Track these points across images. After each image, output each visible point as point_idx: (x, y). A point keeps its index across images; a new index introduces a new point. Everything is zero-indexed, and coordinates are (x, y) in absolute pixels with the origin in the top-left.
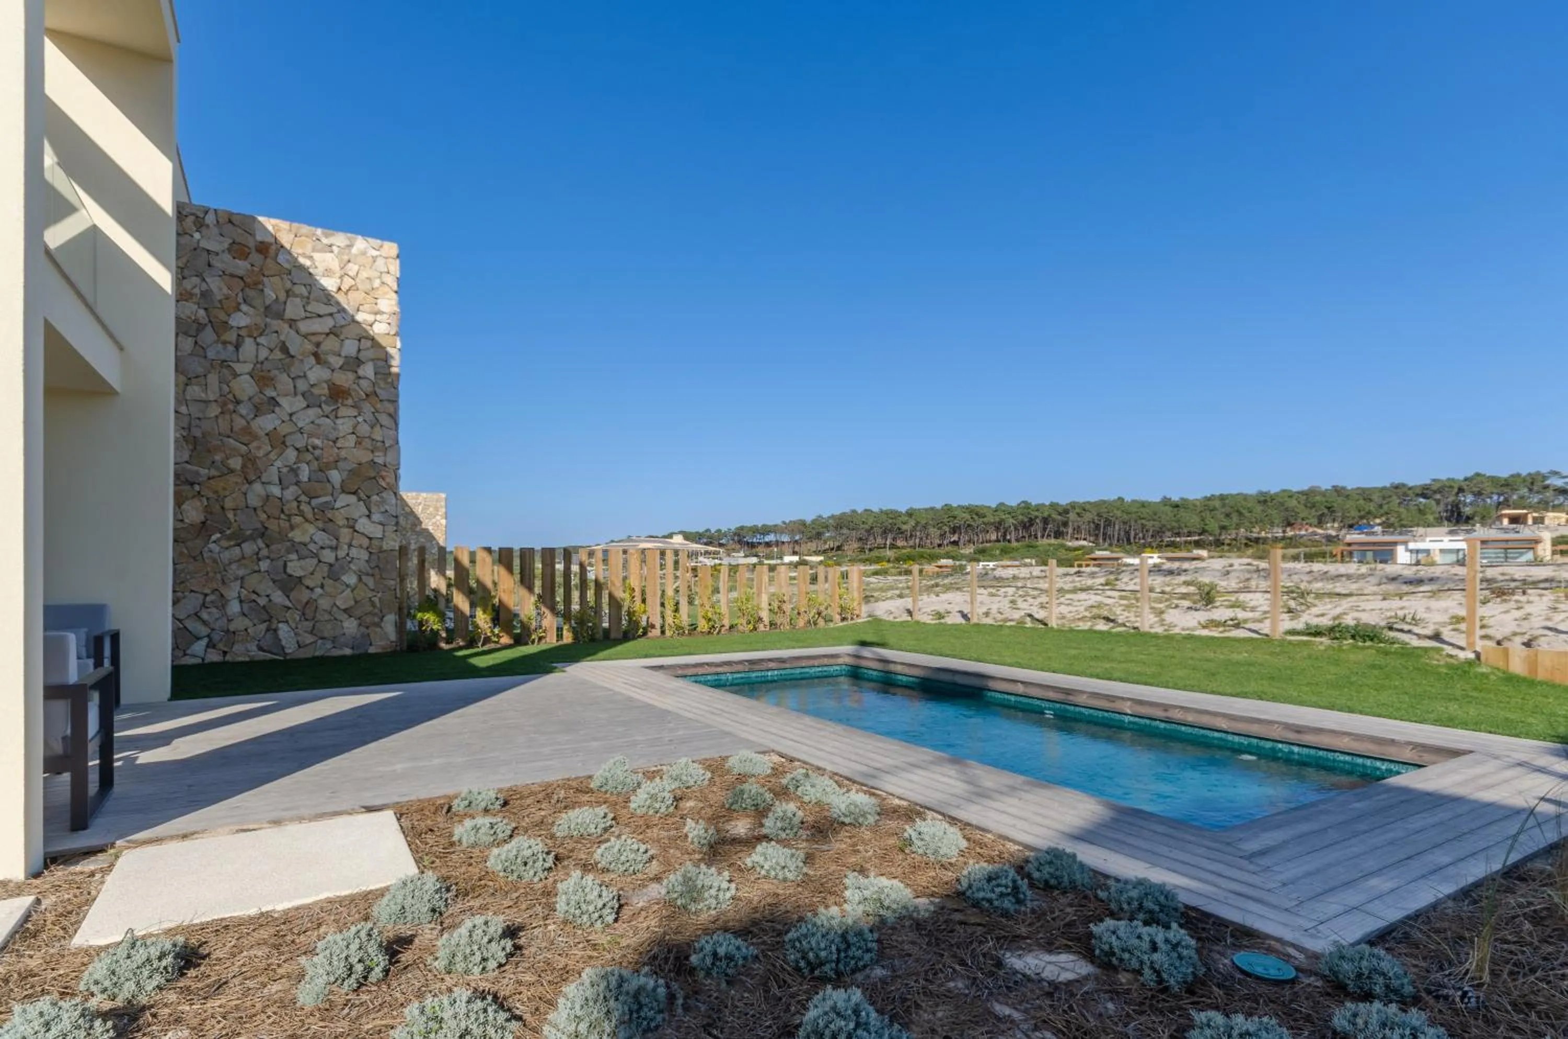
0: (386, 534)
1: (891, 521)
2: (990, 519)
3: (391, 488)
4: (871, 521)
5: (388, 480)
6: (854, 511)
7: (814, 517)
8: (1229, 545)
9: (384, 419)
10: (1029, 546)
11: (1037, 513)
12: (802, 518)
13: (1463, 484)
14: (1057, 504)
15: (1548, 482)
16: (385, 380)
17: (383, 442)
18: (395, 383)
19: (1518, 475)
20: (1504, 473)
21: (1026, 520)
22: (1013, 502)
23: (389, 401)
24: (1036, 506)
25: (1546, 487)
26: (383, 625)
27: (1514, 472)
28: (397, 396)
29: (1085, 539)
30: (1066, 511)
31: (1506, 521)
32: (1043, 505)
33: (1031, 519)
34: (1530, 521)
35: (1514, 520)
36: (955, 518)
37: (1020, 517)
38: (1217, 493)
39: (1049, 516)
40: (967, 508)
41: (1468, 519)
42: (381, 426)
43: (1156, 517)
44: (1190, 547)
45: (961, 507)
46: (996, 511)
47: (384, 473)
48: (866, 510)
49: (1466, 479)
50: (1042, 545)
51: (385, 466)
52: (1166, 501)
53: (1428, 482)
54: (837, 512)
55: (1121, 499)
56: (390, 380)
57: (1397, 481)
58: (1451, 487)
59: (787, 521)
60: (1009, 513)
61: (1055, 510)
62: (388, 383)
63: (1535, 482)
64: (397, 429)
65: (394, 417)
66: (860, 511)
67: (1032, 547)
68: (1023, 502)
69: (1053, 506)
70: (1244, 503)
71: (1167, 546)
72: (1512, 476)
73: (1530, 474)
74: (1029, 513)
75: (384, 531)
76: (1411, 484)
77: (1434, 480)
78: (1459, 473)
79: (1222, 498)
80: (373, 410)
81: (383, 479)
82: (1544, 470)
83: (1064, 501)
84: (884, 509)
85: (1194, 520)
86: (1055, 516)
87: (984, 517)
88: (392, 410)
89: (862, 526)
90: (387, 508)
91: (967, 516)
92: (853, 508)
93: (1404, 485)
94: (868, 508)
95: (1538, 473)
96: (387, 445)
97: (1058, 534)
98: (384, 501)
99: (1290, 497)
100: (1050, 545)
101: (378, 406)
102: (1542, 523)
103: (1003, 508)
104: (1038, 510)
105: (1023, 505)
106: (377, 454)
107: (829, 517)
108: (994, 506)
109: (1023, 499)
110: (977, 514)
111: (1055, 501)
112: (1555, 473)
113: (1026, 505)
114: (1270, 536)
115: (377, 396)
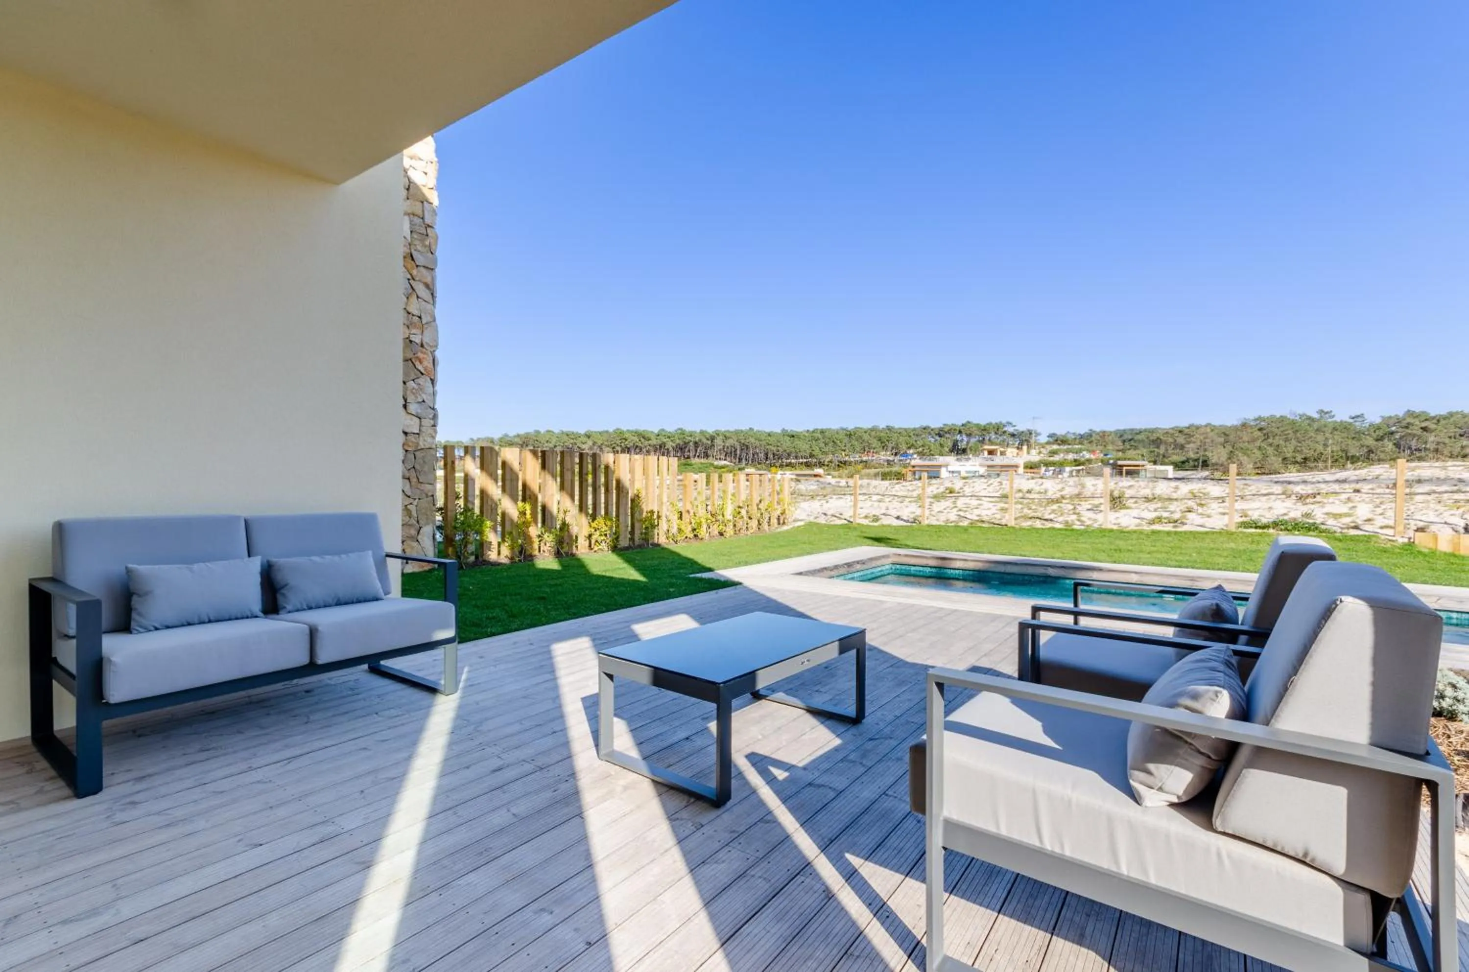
0: (423, 429)
1: (572, 441)
2: (654, 442)
3: (428, 375)
4: (554, 441)
5: (425, 363)
6: (538, 432)
7: (500, 436)
8: (828, 466)
9: (421, 289)
10: (685, 465)
11: (690, 438)
12: (490, 436)
13: (962, 428)
14: (706, 432)
15: (1005, 429)
16: (422, 241)
17: (420, 317)
18: (433, 247)
19: (991, 424)
20: (983, 423)
21: (682, 443)
22: (671, 428)
23: (426, 268)
24: (690, 432)
25: (1004, 432)
26: (419, 537)
27: (988, 422)
28: (435, 262)
29: (725, 460)
30: (712, 439)
31: (986, 453)
32: (695, 432)
33: (685, 443)
34: (999, 453)
35: (991, 452)
36: (626, 440)
37: (678, 441)
38: (820, 427)
39: (700, 440)
40: (636, 433)
41: (964, 451)
42: (418, 297)
43: (779, 444)
44: (801, 467)
45: (628, 431)
46: (658, 435)
47: (420, 355)
48: (549, 431)
49: (963, 425)
50: (695, 464)
51: (422, 346)
52: (785, 433)
53: (942, 426)
54: (522, 432)
55: (751, 429)
56: (427, 243)
57: (925, 425)
58: (955, 430)
59: (475, 438)
60: (669, 437)
61: (705, 436)
62: (426, 246)
63: (998, 429)
64: (434, 304)
65: (430, 288)
66: (542, 431)
67: (688, 465)
68: (679, 429)
69: (702, 432)
70: (837, 436)
71: (787, 466)
72: (988, 424)
73: (996, 424)
74: (684, 438)
75: (421, 425)
76: (933, 427)
77: (945, 425)
78: (958, 422)
79: (822, 432)
80: (409, 277)
81: (421, 362)
82: (1004, 422)
83: (711, 430)
84: (565, 430)
85: (804, 447)
86: (705, 441)
87: (649, 440)
88: (428, 280)
89: (546, 444)
90: (425, 397)
91: (636, 439)
92: (537, 429)
93: (929, 427)
94: (550, 429)
95: (1001, 423)
96: (424, 321)
97: (707, 456)
98: (421, 388)
99: (865, 432)
100: (702, 463)
101: (415, 272)
102: (1005, 455)
103: (664, 433)
104: (691, 436)
105: (680, 431)
106: (414, 331)
107: (515, 436)
108: (656, 431)
109: (679, 427)
110: (644, 437)
111: (704, 429)
112: (1009, 423)
113: (682, 432)
114: (852, 459)
115: (413, 259)
